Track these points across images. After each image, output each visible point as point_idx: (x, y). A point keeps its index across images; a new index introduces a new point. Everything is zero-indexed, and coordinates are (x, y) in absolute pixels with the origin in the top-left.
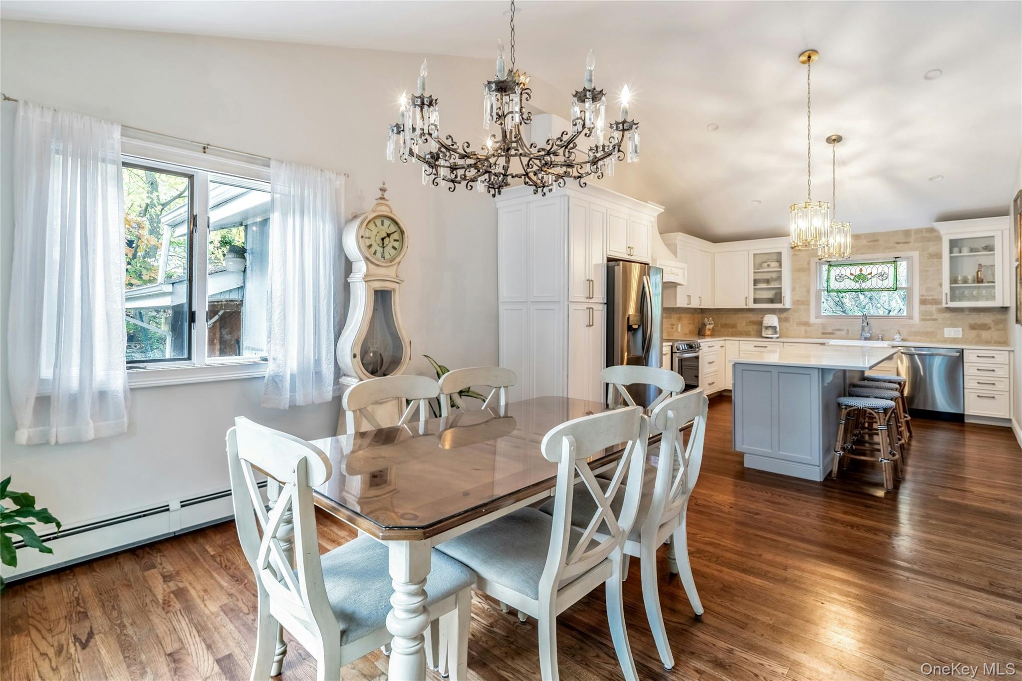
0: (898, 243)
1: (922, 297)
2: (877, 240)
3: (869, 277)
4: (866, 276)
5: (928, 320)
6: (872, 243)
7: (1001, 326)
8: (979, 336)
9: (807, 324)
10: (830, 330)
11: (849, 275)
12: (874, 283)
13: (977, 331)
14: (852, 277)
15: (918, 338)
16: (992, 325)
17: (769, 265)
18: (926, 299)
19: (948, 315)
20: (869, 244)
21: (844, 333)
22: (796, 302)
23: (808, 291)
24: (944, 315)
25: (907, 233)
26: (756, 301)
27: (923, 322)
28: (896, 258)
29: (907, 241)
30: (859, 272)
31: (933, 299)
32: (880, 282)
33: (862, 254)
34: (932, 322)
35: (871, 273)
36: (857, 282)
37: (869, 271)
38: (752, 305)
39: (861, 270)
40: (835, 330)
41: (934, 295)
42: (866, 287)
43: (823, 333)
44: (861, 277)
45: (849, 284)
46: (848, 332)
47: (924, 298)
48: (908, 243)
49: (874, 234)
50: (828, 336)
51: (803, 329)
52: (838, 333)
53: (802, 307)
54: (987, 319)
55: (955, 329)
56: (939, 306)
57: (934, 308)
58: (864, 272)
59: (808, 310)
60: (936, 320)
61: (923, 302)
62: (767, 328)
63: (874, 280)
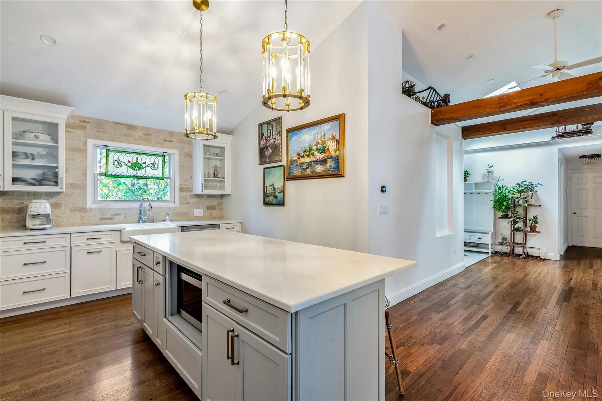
0: (165, 141)
1: (181, 186)
2: (150, 135)
3: (144, 166)
4: (141, 164)
5: (185, 203)
6: (145, 136)
7: (220, 207)
8: (211, 214)
9: (83, 210)
10: (109, 216)
11: (127, 162)
12: (147, 172)
13: (210, 211)
14: (129, 164)
15: (179, 218)
16: (217, 207)
17: (37, 137)
18: (183, 187)
19: (195, 200)
20: (144, 136)
21: (122, 217)
22: (71, 186)
23: (85, 174)
24: (193, 199)
25: (171, 133)
26: (15, 181)
27: (181, 205)
28: (164, 152)
29: (172, 140)
30: (135, 161)
31: (187, 188)
32: (152, 171)
33: (137, 144)
34: (186, 205)
35: (145, 163)
36: (134, 169)
37: (144, 161)
38: (9, 187)
39: (137, 159)
40: (113, 215)
41: (188, 185)
42: (141, 175)
43: (101, 219)
44: (137, 166)
45: (125, 170)
46: (126, 217)
47: (182, 186)
48: (172, 142)
49: (148, 129)
50: (106, 221)
51: (78, 215)
52: (116, 218)
53: (77, 191)
54: (214, 202)
55: (200, 210)
56: (191, 193)
57: (187, 194)
58: (139, 161)
59: (85, 195)
60: (189, 203)
61: (181, 190)
62: (34, 217)
63: (148, 169)
